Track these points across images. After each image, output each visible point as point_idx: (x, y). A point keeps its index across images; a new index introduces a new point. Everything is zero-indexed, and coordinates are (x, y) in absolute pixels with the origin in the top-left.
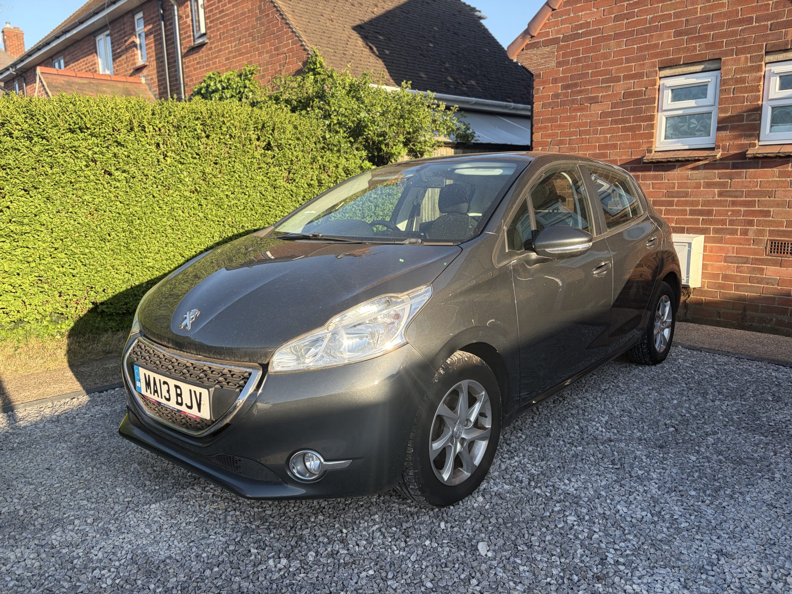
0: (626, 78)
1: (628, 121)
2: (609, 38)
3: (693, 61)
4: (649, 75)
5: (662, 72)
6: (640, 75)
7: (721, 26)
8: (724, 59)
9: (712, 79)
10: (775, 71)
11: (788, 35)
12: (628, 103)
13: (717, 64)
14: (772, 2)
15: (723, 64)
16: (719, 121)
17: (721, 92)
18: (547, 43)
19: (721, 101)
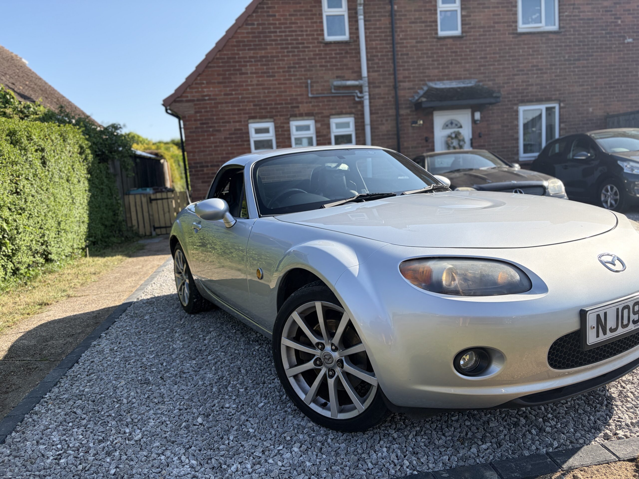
0: (234, 122)
1: (238, 141)
2: (222, 103)
3: (262, 117)
4: (244, 121)
5: (250, 121)
6: (240, 122)
7: (271, 104)
8: (275, 118)
9: (270, 125)
10: (294, 124)
11: (297, 111)
12: (237, 134)
13: (272, 120)
14: (289, 98)
15: (275, 120)
16: (277, 143)
17: (276, 131)
18: (187, 101)
19: (276, 135)
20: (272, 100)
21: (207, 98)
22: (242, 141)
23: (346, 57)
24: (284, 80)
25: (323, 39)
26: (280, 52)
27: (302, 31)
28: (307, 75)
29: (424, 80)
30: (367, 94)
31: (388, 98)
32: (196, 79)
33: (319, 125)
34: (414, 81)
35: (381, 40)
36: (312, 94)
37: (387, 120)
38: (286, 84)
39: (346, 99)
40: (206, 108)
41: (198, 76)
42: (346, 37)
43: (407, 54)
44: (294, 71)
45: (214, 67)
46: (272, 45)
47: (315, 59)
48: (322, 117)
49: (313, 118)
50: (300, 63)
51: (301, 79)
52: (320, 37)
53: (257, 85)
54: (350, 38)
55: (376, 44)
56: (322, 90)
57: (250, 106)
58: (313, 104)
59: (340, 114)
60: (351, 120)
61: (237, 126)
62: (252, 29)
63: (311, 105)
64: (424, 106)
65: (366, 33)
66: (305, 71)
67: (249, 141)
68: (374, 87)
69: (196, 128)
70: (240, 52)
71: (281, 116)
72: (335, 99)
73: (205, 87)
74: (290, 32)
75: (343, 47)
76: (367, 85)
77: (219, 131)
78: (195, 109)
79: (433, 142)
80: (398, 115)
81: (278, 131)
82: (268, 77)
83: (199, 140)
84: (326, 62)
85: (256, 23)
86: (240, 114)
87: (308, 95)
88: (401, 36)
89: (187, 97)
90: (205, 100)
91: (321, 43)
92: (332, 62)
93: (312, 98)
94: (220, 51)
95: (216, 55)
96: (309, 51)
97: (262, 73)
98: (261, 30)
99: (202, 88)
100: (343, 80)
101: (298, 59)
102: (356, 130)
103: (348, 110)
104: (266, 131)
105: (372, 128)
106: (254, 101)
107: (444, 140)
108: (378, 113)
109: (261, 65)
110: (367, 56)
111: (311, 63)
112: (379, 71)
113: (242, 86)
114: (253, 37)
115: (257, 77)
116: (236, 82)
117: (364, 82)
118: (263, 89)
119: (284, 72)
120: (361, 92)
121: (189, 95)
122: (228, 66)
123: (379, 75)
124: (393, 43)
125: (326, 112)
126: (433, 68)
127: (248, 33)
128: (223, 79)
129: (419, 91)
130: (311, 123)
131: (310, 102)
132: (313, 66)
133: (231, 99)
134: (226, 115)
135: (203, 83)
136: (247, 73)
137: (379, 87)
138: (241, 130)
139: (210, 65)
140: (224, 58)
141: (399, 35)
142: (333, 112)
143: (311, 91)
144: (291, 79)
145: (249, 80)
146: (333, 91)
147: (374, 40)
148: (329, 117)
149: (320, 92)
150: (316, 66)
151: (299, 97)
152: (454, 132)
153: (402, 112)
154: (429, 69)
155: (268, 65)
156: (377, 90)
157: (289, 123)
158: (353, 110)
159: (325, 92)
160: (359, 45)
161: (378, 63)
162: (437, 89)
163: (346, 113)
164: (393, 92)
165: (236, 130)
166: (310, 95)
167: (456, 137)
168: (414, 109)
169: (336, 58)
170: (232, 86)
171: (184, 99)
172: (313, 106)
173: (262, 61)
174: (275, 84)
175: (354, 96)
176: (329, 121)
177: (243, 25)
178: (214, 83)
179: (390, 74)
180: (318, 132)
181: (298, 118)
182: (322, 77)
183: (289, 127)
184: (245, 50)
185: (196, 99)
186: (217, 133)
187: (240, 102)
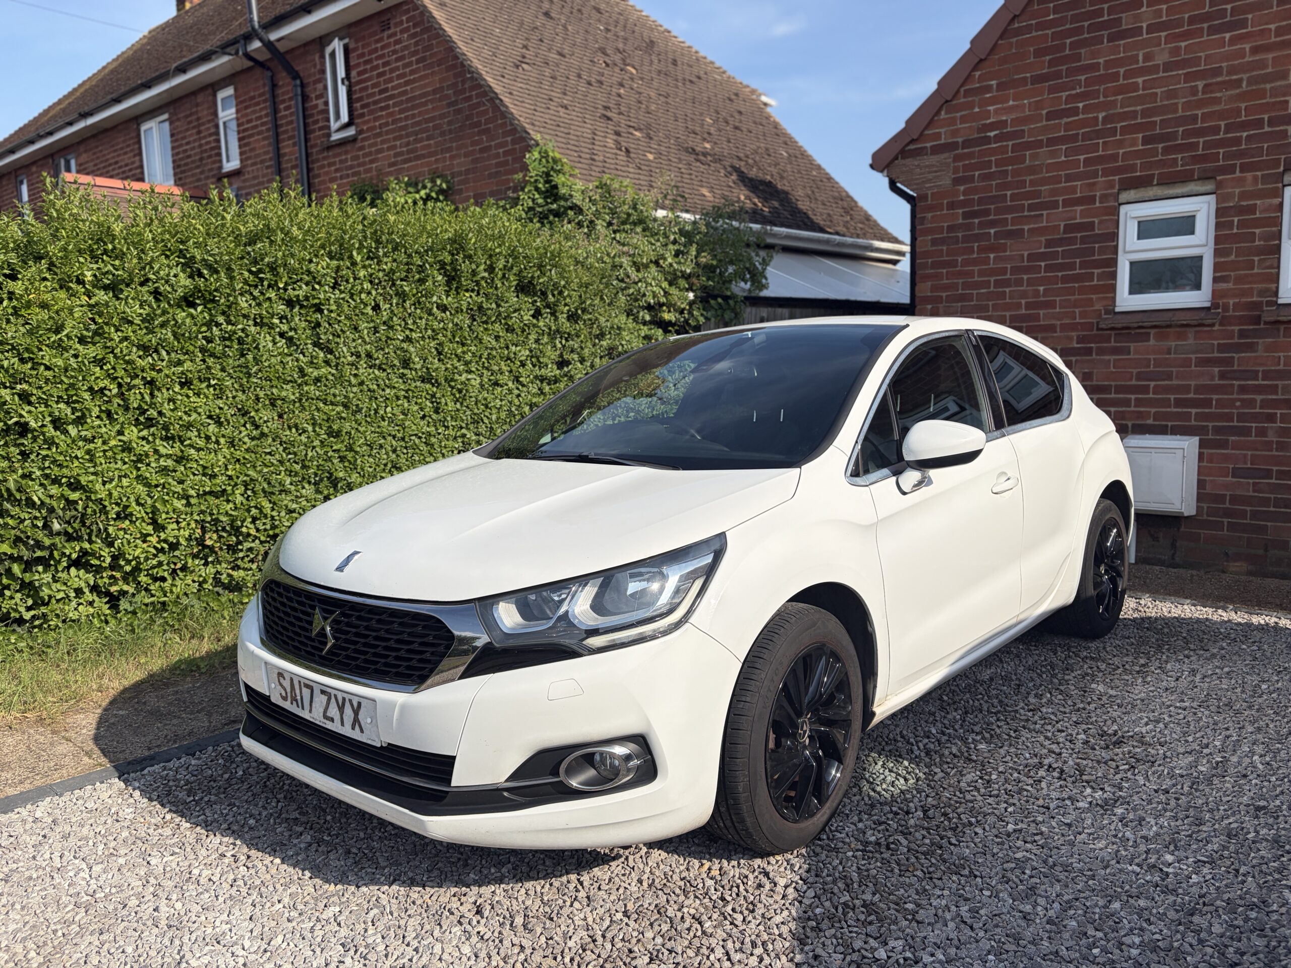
3: (1173, 180)
4: (1104, 198)
5: (1124, 197)
6: (1090, 200)
8: (1220, 178)
9: (1202, 207)
13: (1210, 186)
15: (1219, 185)
16: (1217, 267)
17: (1218, 226)
18: (936, 150)
19: (1218, 240)
21: (992, 134)
22: (1085, 265)
40: (988, 164)
41: (975, 68)
57: (1134, 143)
61: (1078, 214)
67: (1113, 262)
71: (1244, 168)
73: (992, 101)
78: (956, 170)
81: (1230, 225)
83: (953, 264)
86: (1095, 174)
90: (988, 140)
97: (1193, 20)
99: (985, 103)
106: (1151, 125)
113: (1115, 77)
121: (942, 130)
122: (1074, 19)
133: (1068, 127)
134: (1045, 181)
138: (1090, 226)
157: (1277, 194)
165: (1070, 228)
171: (929, 145)
178: (1024, 82)
183: (1278, 209)
185: (960, 140)
186: (1009, 242)
187: (1099, 134)
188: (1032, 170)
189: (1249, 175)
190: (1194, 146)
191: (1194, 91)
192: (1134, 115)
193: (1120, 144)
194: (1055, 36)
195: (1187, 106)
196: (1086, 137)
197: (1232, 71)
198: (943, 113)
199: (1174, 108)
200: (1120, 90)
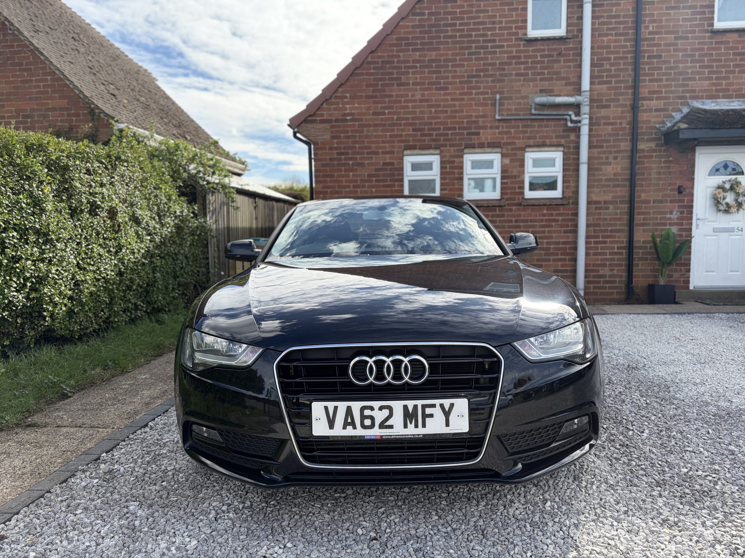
0: (383, 153)
1: (386, 181)
2: (370, 126)
3: (424, 148)
4: (398, 152)
5: (406, 152)
6: (392, 153)
7: (439, 129)
8: (442, 148)
9: (435, 160)
10: (469, 158)
11: (475, 140)
12: (386, 170)
13: (438, 152)
14: (465, 120)
15: (442, 152)
16: (442, 184)
17: (442, 168)
18: (322, 122)
19: (442, 173)
20: (441, 123)
21: (349, 118)
22: (391, 180)
23: (559, 61)
24: (460, 94)
25: (526, 34)
26: (457, 54)
27: (494, 23)
28: (495, 87)
29: (685, 98)
30: (587, 116)
31: (621, 124)
32: (336, 91)
33: (507, 161)
34: (668, 98)
35: (616, 35)
36: (499, 116)
37: (615, 158)
38: (463, 100)
39: (553, 123)
40: (347, 132)
41: (339, 87)
42: (561, 31)
43: (660, 56)
44: (476, 82)
45: (363, 74)
46: (447, 43)
47: (510, 64)
48: (512, 149)
49: (499, 150)
50: (487, 70)
51: (487, 93)
52: (521, 32)
53: (421, 101)
54: (568, 31)
55: (609, 41)
56: (516, 109)
57: (409, 130)
58: (501, 130)
59: (541, 145)
60: (558, 156)
61: (388, 158)
62: (420, 20)
63: (497, 131)
64: (681, 136)
65: (593, 24)
66: (493, 81)
67: (402, 180)
68: (598, 107)
69: (331, 159)
70: (401, 54)
71: (451, 146)
72: (536, 124)
73: (348, 103)
74: (475, 24)
75: (555, 46)
76: (588, 103)
77: (362, 165)
78: (332, 132)
79: (692, 195)
80: (634, 150)
81: (446, 168)
82: (437, 89)
83: (333, 176)
84: (525, 69)
85: (427, 12)
86: (394, 142)
87: (495, 117)
88: (651, 29)
89: (323, 115)
90: (346, 121)
91: (521, 39)
92: (535, 68)
93: (499, 120)
94: (372, 52)
95: (367, 58)
96: (500, 52)
97: (429, 83)
98: (433, 22)
99: (344, 103)
100: (550, 96)
101: (484, 65)
102: (564, 170)
103: (555, 140)
104: (428, 166)
105: (589, 169)
106: (415, 124)
107: (709, 192)
108: (602, 147)
109: (429, 72)
110: (592, 60)
111: (504, 69)
112: (609, 82)
113: (400, 102)
114: (421, 32)
115: (421, 89)
116: (392, 96)
117: (584, 99)
118: (429, 106)
119: (461, 82)
120: (578, 114)
121: (325, 113)
122: (382, 74)
123: (609, 89)
124: (637, 40)
125: (519, 143)
126: (700, 79)
127: (413, 27)
128: (373, 91)
129: (674, 114)
130: (496, 158)
131: (497, 127)
132: (505, 75)
133: (382, 120)
134: (373, 142)
135: (346, 97)
136: (408, 84)
137: (608, 107)
138: (393, 164)
139: (357, 71)
140: (378, 63)
141: (648, 27)
142: (531, 142)
143: (499, 111)
144: (471, 94)
145: (410, 94)
146: (533, 112)
147: (606, 35)
148: (523, 149)
149: (514, 112)
150: (511, 74)
151: (481, 120)
152: (730, 181)
153: (641, 146)
154: (694, 79)
155: (440, 72)
156: (603, 112)
157: (462, 157)
158: (563, 141)
159: (521, 113)
160: (581, 42)
161: (610, 70)
162: (705, 111)
163: (550, 146)
164: (629, 115)
165: (385, 164)
166: (497, 117)
167: (732, 188)
168: (663, 142)
169: (543, 62)
170: (385, 102)
171: (318, 118)
172: (500, 133)
173: (432, 67)
174: (447, 100)
175: (566, 119)
176: (524, 156)
177: (407, 15)
178: (361, 97)
179: (626, 88)
180: (504, 171)
181: (477, 150)
182: (519, 91)
183: (462, 162)
184: (408, 50)
185: (334, 118)
186: (359, 168)
187: (394, 125)
188: (367, 137)
189: (452, 149)
190: (431, 135)
191: (431, 112)
192: (408, 119)
193: (403, 130)
194: (374, 79)
195: (429, 118)
196: (390, 125)
197: (444, 106)
198: (325, 104)
199: (423, 118)
200: (402, 108)
